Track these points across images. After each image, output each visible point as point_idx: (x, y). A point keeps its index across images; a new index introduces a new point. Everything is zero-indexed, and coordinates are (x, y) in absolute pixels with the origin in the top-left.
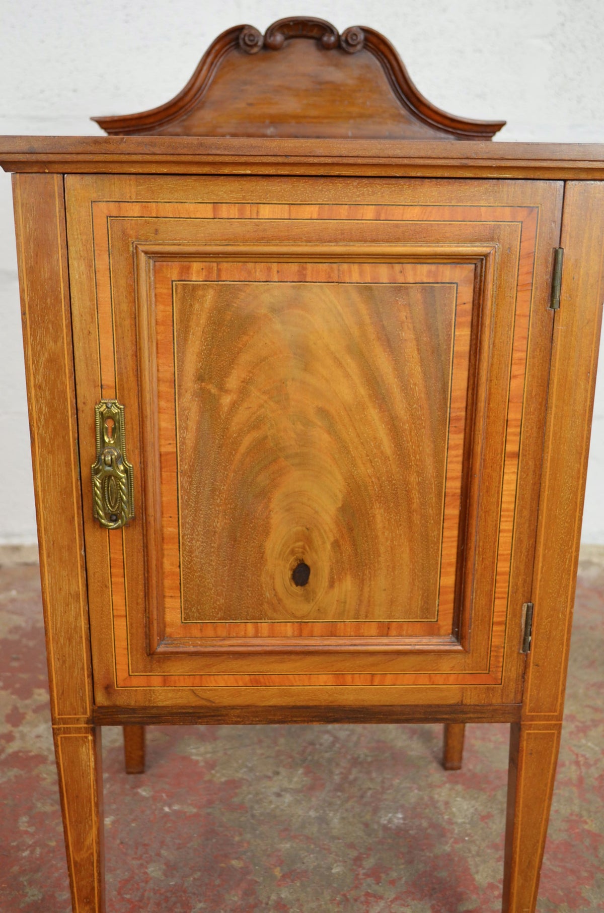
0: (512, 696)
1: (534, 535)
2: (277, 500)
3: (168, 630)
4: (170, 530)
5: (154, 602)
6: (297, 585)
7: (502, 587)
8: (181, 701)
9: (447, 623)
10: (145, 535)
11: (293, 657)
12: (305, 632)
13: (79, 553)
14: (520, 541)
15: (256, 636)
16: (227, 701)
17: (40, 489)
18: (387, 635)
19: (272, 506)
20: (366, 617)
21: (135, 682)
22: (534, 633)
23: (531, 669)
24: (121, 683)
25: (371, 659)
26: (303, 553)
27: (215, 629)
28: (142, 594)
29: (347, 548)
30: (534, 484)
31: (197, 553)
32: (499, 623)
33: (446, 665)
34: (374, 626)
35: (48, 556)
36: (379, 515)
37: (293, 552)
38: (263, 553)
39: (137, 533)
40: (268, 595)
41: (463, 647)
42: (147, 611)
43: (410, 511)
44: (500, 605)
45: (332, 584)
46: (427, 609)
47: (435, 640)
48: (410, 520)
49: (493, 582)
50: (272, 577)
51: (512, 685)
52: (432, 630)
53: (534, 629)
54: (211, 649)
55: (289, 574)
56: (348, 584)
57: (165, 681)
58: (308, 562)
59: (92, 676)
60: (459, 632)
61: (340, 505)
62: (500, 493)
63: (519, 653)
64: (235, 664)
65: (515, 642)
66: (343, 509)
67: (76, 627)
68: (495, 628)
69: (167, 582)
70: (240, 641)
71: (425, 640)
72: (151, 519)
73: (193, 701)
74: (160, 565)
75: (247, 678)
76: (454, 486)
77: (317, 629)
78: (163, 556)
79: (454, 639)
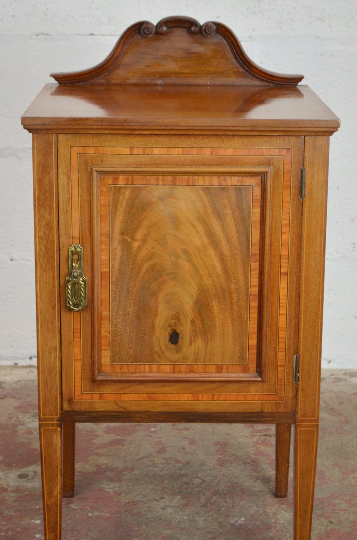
0: (290, 407)
1: (298, 317)
2: (161, 297)
3: (103, 368)
4: (105, 313)
5: (96, 352)
6: (172, 343)
7: (282, 345)
8: (109, 409)
9: (253, 366)
10: (92, 316)
11: (170, 384)
12: (177, 370)
13: (57, 325)
14: (290, 320)
15: (150, 372)
16: (134, 409)
17: (38, 291)
18: (221, 372)
19: (159, 300)
20: (209, 362)
21: (84, 397)
22: (300, 372)
23: (300, 392)
24: (77, 398)
25: (212, 386)
26: (175, 326)
27: (128, 368)
28: (89, 348)
29: (198, 323)
30: (297, 289)
31: (119, 326)
32: (281, 366)
33: (253, 389)
34: (214, 367)
35: (41, 327)
36: (215, 306)
37: (170, 326)
38: (154, 326)
39: (88, 315)
40: (156, 349)
41: (262, 378)
42: (92, 357)
43: (232, 304)
44: (281, 355)
45: (191, 343)
46: (242, 358)
47: (247, 375)
48: (232, 308)
49: (277, 343)
50: (159, 340)
51: (290, 401)
52: (245, 369)
53: (300, 369)
54: (126, 378)
55: (168, 337)
56: (199, 343)
57: (101, 397)
58: (178, 331)
59: (61, 393)
60: (260, 371)
61: (195, 300)
62: (278, 295)
63: (293, 383)
64: (139, 388)
65: (291, 377)
66: (196, 302)
67: (54, 366)
68: (279, 368)
69: (103, 342)
70: (142, 375)
71: (241, 375)
72: (96, 307)
73: (116, 408)
74: (100, 332)
75: (145, 395)
76: (255, 290)
77: (183, 368)
78: (101, 327)
79: (257, 375)
